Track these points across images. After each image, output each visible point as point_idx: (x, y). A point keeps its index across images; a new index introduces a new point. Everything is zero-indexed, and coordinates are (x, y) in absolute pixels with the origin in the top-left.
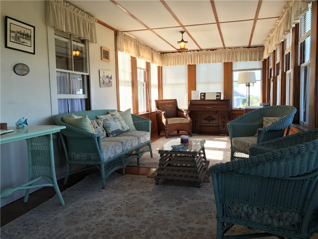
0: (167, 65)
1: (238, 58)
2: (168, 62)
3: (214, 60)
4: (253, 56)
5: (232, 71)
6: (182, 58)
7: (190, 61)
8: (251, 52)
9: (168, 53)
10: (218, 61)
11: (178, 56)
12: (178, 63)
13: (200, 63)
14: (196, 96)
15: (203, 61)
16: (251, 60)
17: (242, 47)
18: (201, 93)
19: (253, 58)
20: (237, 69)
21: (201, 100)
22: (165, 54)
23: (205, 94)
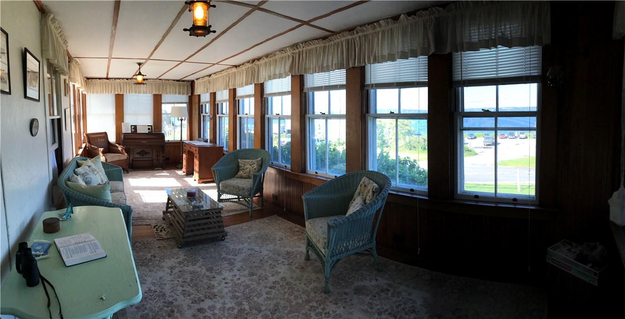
0: (93, 93)
1: (168, 90)
2: (93, 89)
3: (145, 90)
4: (182, 89)
5: (161, 103)
6: (110, 86)
7: (119, 90)
8: (180, 86)
9: (94, 79)
10: (149, 92)
11: (105, 83)
12: (106, 92)
13: (129, 92)
14: (126, 129)
15: (133, 91)
16: (179, 94)
17: (171, 80)
18: (131, 126)
19: (181, 92)
20: (166, 101)
21: (132, 133)
22: (90, 80)
23: (135, 126)
